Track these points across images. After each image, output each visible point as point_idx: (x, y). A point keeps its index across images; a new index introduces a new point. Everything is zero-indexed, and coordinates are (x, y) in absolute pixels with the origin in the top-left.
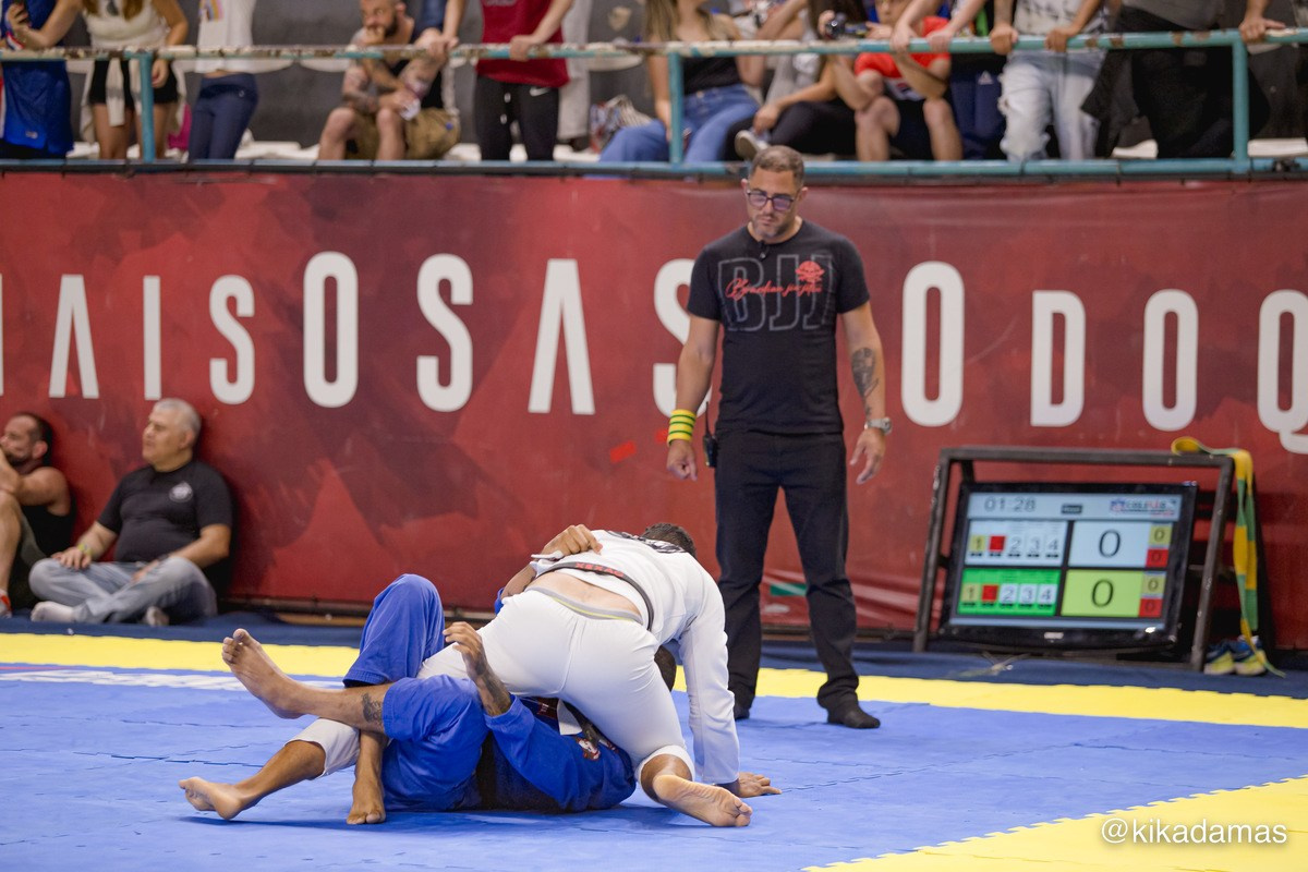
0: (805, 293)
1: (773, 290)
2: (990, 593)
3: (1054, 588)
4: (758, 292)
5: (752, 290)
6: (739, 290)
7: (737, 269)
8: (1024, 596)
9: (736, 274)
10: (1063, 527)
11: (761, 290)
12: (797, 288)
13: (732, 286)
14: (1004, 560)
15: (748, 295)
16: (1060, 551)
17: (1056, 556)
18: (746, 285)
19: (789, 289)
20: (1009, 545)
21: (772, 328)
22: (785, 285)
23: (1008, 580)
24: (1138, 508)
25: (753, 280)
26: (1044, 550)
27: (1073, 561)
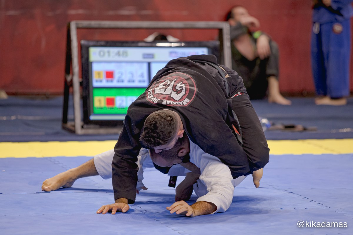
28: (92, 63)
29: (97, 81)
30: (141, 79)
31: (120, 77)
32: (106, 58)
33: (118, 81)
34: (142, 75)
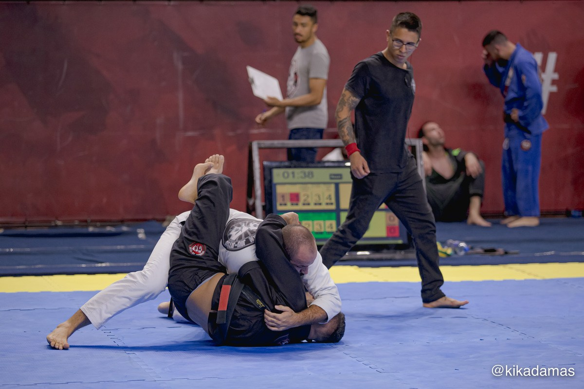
28: (275, 185)
29: (281, 205)
30: (328, 201)
31: (305, 200)
32: (291, 180)
33: (304, 204)
34: (330, 197)
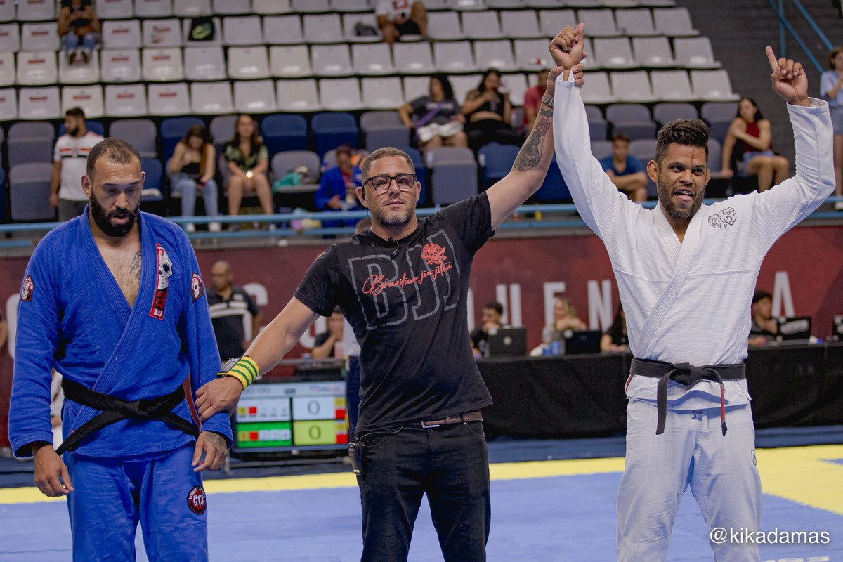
0: (439, 274)
1: (410, 282)
2: (254, 436)
3: (288, 432)
4: (396, 285)
5: (391, 284)
6: (376, 286)
7: (370, 266)
8: (273, 437)
9: (370, 271)
10: (287, 402)
11: (398, 283)
12: (430, 273)
13: (369, 282)
14: (258, 418)
15: (387, 289)
16: (288, 412)
17: (285, 415)
18: (383, 281)
19: (423, 276)
20: (259, 411)
21: (416, 318)
22: (417, 274)
23: (263, 429)
24: (325, 389)
25: (389, 274)
26: (279, 412)
27: (296, 417)
